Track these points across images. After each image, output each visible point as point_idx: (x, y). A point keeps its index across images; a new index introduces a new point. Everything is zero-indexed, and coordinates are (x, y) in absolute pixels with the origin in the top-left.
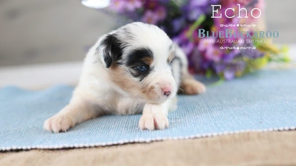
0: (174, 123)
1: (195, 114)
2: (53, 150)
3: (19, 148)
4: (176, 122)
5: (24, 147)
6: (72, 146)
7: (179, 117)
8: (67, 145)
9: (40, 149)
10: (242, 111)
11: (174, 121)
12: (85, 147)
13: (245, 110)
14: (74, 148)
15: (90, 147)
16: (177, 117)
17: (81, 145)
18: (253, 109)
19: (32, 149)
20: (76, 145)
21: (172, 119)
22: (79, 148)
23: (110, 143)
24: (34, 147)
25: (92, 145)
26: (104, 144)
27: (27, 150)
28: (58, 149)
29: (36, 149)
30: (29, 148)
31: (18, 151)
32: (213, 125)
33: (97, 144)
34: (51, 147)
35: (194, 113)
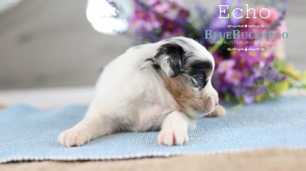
0: (193, 140)
1: (215, 134)
2: (66, 161)
3: (32, 158)
4: (195, 140)
5: (37, 158)
6: (86, 158)
7: (199, 136)
8: (82, 157)
9: (53, 161)
10: (265, 131)
11: (194, 139)
12: (100, 160)
13: (268, 130)
14: (89, 160)
15: (106, 160)
16: (196, 135)
17: (97, 157)
18: (276, 130)
19: (45, 160)
20: (92, 158)
21: (192, 137)
22: (95, 160)
23: (127, 156)
24: (47, 158)
25: (108, 157)
26: (121, 157)
27: (40, 161)
28: (72, 161)
29: (49, 160)
30: (42, 158)
31: (29, 161)
32: (235, 143)
33: (114, 157)
34: (65, 158)
35: (214, 132)
